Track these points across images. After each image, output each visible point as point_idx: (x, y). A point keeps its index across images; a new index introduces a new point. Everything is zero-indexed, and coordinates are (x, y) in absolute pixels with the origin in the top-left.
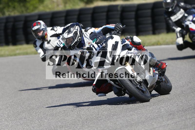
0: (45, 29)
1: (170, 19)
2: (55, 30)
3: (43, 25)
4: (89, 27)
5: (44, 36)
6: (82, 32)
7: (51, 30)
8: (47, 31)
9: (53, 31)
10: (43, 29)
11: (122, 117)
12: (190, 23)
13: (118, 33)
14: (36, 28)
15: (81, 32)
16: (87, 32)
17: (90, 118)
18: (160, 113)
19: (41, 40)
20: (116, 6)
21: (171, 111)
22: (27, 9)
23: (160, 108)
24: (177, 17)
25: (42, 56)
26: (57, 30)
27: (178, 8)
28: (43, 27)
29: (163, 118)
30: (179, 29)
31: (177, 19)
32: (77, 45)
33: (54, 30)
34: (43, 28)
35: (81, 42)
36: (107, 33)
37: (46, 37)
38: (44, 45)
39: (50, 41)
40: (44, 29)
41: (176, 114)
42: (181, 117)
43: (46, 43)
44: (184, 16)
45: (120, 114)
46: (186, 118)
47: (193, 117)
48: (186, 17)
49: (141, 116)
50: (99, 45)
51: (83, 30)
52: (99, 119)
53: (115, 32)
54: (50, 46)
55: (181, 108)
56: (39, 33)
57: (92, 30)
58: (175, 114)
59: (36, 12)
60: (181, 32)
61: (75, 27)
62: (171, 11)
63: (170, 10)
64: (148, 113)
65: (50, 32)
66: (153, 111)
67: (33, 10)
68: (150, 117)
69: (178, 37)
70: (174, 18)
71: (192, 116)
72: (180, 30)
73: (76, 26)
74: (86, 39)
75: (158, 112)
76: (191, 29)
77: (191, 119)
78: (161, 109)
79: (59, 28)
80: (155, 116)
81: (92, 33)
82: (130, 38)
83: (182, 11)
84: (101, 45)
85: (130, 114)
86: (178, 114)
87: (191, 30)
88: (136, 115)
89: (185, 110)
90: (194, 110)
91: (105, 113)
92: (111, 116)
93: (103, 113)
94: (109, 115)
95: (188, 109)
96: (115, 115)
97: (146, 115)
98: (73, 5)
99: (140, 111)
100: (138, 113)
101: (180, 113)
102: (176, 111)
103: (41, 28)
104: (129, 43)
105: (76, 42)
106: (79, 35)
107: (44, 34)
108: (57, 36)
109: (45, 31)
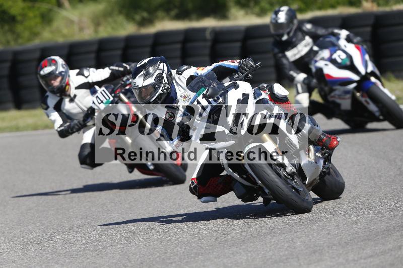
0: (66, 72)
1: (285, 56)
2: (86, 75)
3: (62, 65)
4: (186, 65)
5: (64, 87)
6: (171, 74)
7: (78, 74)
8: (69, 76)
9: (80, 77)
10: (60, 73)
11: (215, 258)
12: (326, 65)
13: (247, 76)
14: (47, 70)
15: (169, 75)
16: (181, 75)
17: (148, 261)
18: (294, 250)
19: (58, 95)
20: (203, 30)
21: (316, 246)
22: (18, 36)
23: (292, 240)
24: (299, 52)
25: (59, 127)
26: (89, 75)
27: (300, 35)
28: (61, 69)
29: (299, 260)
30: (301, 77)
31: (298, 57)
32: (162, 100)
33: (83, 75)
34: (63, 72)
35: (169, 94)
36: (224, 78)
37: (68, 89)
38: (62, 106)
39: (75, 96)
40: (63, 73)
41: (325, 250)
42: (337, 258)
43: (67, 100)
44: (311, 50)
45: (211, 252)
46: (347, 260)
47: (361, 258)
48: (317, 52)
49: (254, 256)
50: (211, 100)
51: (174, 72)
52: (168, 261)
53: (240, 76)
54: (76, 106)
55: (336, 239)
56: (53, 82)
57: (192, 71)
58: (323, 251)
59: (37, 42)
60: (306, 82)
61: (159, 65)
62: (286, 41)
63: (285, 38)
64: (268, 250)
65: (75, 79)
66: (278, 246)
67: (29, 40)
68: (273, 257)
69: (298, 93)
70: (292, 55)
71: (360, 256)
72: (305, 79)
73: (160, 63)
74: (180, 88)
75: (288, 247)
76: (328, 76)
77: (357, 261)
78: (295, 241)
79: (94, 72)
80: (284, 255)
81: (191, 76)
82: (267, 87)
83: (308, 39)
84: (215, 101)
85: (230, 252)
86: (331, 252)
87: (327, 79)
88: (242, 253)
89: (345, 242)
90: (362, 243)
91: (179, 249)
92: (192, 255)
93: (175, 250)
94: (187, 255)
95: (350, 240)
96: (200, 254)
97: (264, 254)
98: (113, 28)
99: (251, 246)
100: (247, 250)
101: (335, 248)
102: (325, 244)
103: (58, 70)
104: (267, 97)
105: (160, 94)
106: (166, 81)
107: (64, 83)
108: (90, 87)
109: (65, 77)
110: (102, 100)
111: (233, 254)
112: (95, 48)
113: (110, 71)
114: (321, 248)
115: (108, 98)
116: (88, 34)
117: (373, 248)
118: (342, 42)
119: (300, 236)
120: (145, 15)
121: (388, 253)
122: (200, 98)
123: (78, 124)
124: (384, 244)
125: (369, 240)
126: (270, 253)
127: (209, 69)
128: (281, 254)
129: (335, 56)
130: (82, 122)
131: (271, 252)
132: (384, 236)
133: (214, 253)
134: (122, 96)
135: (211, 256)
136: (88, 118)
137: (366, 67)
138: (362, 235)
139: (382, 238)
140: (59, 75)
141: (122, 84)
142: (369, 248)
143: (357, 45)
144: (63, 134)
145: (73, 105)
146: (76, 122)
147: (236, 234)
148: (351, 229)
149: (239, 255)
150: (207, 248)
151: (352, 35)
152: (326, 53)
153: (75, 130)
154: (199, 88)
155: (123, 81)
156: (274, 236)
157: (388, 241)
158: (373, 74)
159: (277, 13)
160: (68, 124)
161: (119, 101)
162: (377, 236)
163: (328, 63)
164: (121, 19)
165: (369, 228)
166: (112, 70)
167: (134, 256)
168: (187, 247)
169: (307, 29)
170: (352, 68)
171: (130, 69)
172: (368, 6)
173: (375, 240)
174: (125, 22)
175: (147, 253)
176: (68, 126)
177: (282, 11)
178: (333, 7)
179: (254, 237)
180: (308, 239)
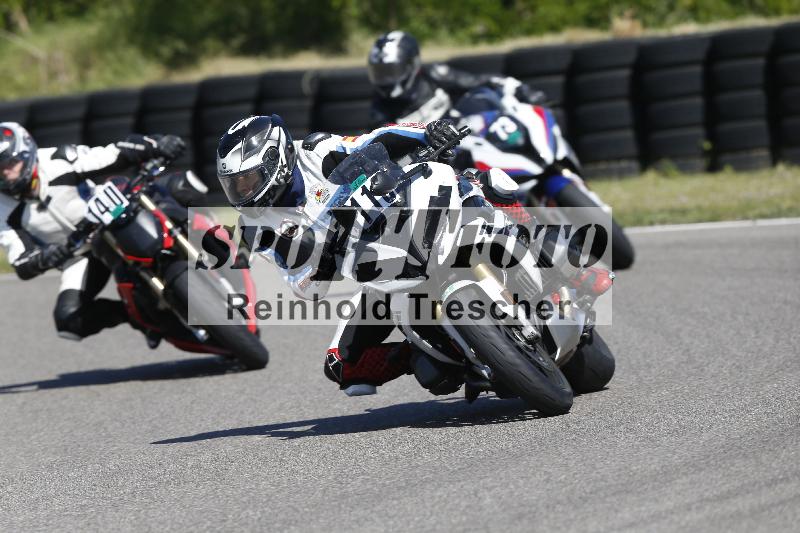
0: (32, 153)
2: (71, 158)
3: (24, 139)
5: (28, 181)
6: (292, 149)
7: (54, 157)
8: (37, 161)
9: (59, 162)
10: (21, 154)
12: (479, 144)
13: (443, 153)
15: (290, 150)
16: (311, 150)
18: (478, 513)
19: (17, 197)
21: (523, 505)
23: (476, 494)
25: (19, 259)
26: (76, 159)
27: (425, 87)
28: (22, 147)
32: (276, 197)
33: (65, 158)
34: (25, 152)
35: (289, 186)
36: (401, 155)
37: (36, 184)
38: (24, 218)
39: (49, 199)
40: (26, 155)
41: (540, 513)
43: (33, 206)
45: (314, 517)
49: (400, 525)
51: (298, 144)
53: (430, 153)
54: (50, 219)
55: (563, 490)
56: (6, 172)
57: (333, 143)
58: (537, 514)
61: (271, 131)
62: (399, 98)
63: (397, 92)
64: (428, 513)
65: (48, 165)
66: (448, 507)
73: (273, 127)
74: (311, 176)
75: (468, 507)
76: (482, 165)
78: (480, 494)
79: (86, 153)
80: (459, 524)
81: (332, 154)
82: (477, 174)
83: (441, 95)
85: (353, 518)
86: (552, 516)
88: (377, 520)
89: (580, 498)
90: (614, 499)
91: (251, 513)
92: (277, 525)
93: (243, 515)
94: (267, 524)
95: (591, 493)
96: (293, 522)
97: (419, 522)
98: (116, 73)
99: (394, 506)
100: (387, 514)
101: (560, 510)
102: (541, 502)
103: (16, 149)
104: (481, 194)
105: (273, 186)
106: (285, 163)
107: (29, 173)
108: (77, 181)
109: (30, 163)
110: (107, 205)
111: (357, 522)
112: (80, 112)
113: (117, 151)
114: (534, 509)
115: (118, 202)
116: (66, 85)
117: (636, 509)
118: (509, 102)
119: (491, 484)
120: (181, 45)
121: (665, 518)
122: (357, 195)
123: (58, 253)
124: (656, 501)
125: (628, 492)
126: (433, 520)
127: (365, 139)
128: (453, 521)
129: (495, 127)
130: (65, 249)
131: (434, 517)
132: (656, 483)
133: (321, 521)
134: (144, 199)
135: (314, 526)
136: (77, 241)
137: (555, 149)
138: (615, 483)
139: (653, 488)
140: (19, 158)
141: (144, 176)
142: (627, 509)
143: (538, 107)
144: (26, 272)
145: (45, 216)
146: (53, 248)
147: (364, 482)
148: (591, 472)
149: (370, 523)
150: (307, 510)
151: (526, 88)
152: (476, 123)
153: (51, 265)
154: (355, 176)
155: (146, 170)
156: (440, 486)
157: (666, 495)
158: (566, 163)
159: (380, 44)
160: (36, 252)
161: (140, 208)
162: (644, 484)
163: (481, 140)
164: (132, 53)
165: (626, 468)
166: (121, 148)
167: (162, 527)
168: (266, 509)
169: (439, 75)
170: (528, 150)
171: (159, 147)
172: (625, 26)
173: (639, 493)
174: (141, 62)
175: (187, 520)
176: (37, 256)
177: (392, 40)
178: (554, 28)
179: (399, 488)
180: (507, 490)
